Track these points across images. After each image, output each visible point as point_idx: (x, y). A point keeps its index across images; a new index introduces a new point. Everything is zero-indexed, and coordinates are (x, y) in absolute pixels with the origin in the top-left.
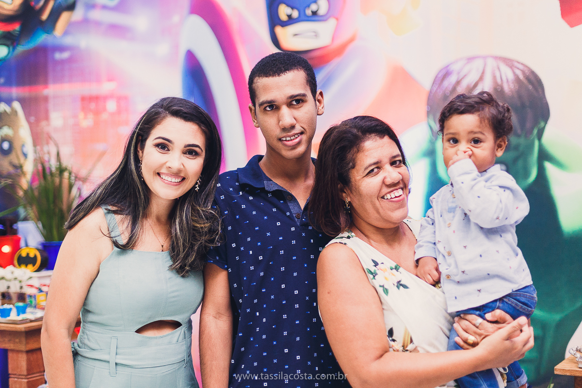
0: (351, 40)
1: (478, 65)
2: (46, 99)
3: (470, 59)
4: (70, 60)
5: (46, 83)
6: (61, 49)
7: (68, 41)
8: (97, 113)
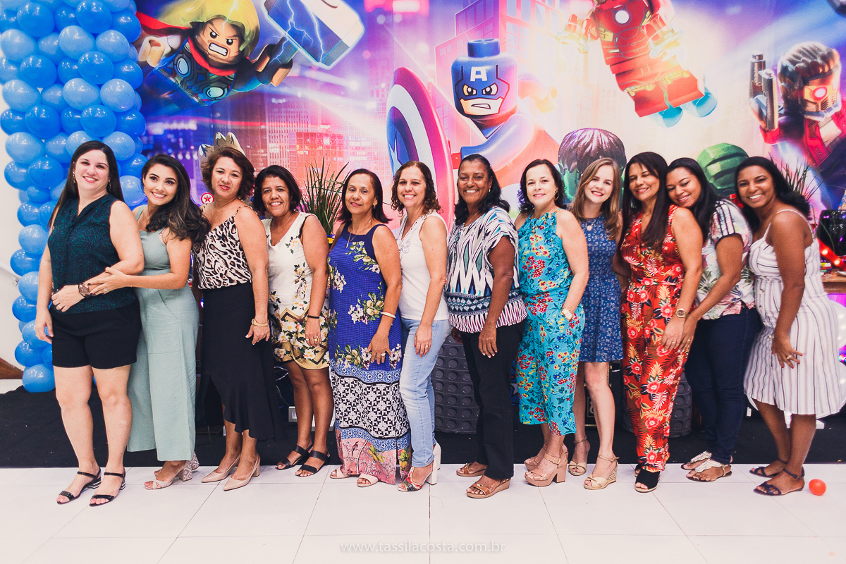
0: (512, 113)
1: (590, 133)
2: (263, 132)
3: (586, 129)
4: (286, 105)
5: (263, 121)
6: (278, 96)
7: (284, 90)
8: (313, 146)
